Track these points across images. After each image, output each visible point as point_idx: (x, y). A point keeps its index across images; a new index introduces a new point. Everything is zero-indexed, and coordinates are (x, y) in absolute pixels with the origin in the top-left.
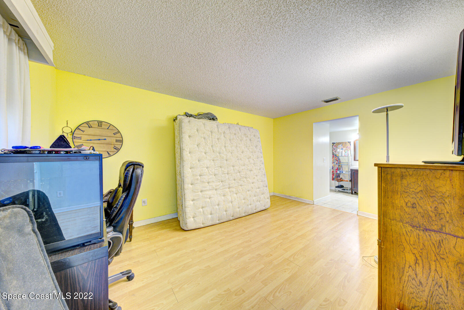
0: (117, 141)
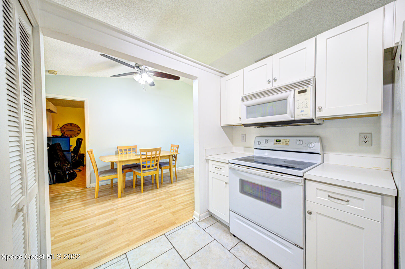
0: (78, 131)
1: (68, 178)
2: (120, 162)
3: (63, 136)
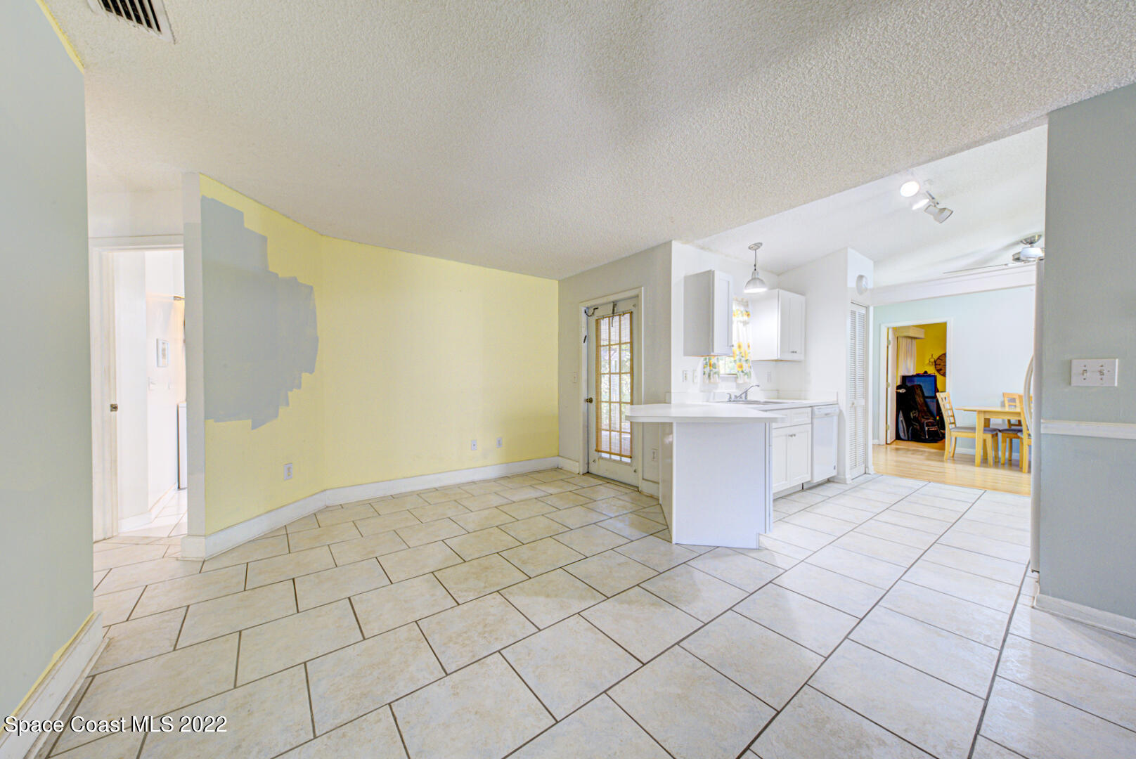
1: (927, 437)
2: (980, 412)
3: (925, 375)
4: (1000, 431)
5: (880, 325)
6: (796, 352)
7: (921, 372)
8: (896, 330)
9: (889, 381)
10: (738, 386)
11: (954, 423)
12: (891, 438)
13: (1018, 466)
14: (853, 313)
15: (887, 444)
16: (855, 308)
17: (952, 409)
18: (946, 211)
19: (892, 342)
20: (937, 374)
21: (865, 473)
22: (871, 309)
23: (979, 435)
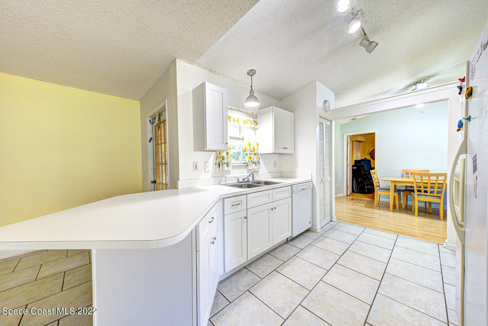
1: (366, 191)
2: (392, 181)
3: (365, 160)
4: (402, 191)
5: (343, 134)
6: (287, 148)
7: (364, 158)
8: (352, 137)
9: (348, 163)
10: (249, 171)
11: (379, 186)
12: (349, 192)
13: (411, 210)
14: (321, 124)
15: (347, 196)
16: (322, 121)
17: (377, 179)
18: (373, 43)
19: (349, 143)
20: (371, 159)
21: (331, 221)
22: (334, 122)
23: (392, 194)
